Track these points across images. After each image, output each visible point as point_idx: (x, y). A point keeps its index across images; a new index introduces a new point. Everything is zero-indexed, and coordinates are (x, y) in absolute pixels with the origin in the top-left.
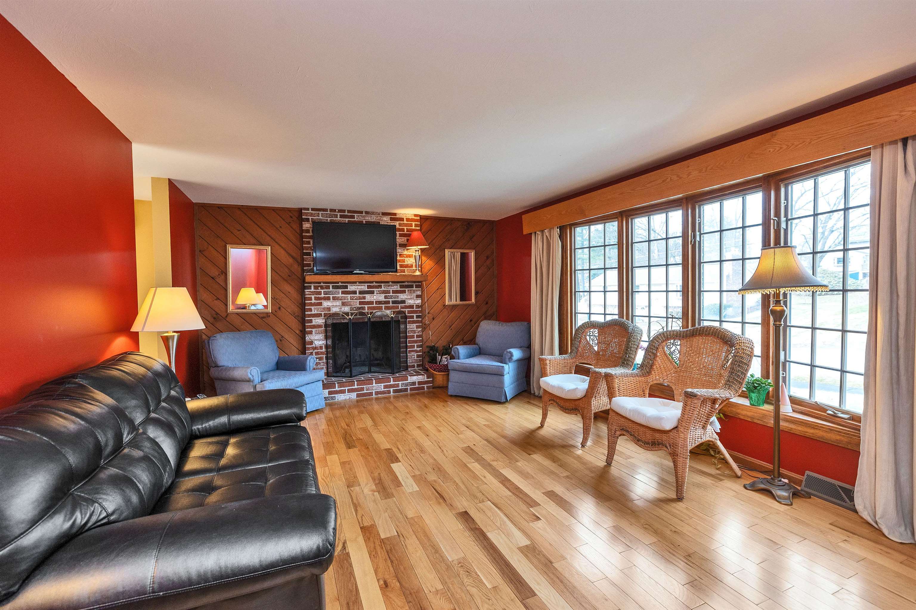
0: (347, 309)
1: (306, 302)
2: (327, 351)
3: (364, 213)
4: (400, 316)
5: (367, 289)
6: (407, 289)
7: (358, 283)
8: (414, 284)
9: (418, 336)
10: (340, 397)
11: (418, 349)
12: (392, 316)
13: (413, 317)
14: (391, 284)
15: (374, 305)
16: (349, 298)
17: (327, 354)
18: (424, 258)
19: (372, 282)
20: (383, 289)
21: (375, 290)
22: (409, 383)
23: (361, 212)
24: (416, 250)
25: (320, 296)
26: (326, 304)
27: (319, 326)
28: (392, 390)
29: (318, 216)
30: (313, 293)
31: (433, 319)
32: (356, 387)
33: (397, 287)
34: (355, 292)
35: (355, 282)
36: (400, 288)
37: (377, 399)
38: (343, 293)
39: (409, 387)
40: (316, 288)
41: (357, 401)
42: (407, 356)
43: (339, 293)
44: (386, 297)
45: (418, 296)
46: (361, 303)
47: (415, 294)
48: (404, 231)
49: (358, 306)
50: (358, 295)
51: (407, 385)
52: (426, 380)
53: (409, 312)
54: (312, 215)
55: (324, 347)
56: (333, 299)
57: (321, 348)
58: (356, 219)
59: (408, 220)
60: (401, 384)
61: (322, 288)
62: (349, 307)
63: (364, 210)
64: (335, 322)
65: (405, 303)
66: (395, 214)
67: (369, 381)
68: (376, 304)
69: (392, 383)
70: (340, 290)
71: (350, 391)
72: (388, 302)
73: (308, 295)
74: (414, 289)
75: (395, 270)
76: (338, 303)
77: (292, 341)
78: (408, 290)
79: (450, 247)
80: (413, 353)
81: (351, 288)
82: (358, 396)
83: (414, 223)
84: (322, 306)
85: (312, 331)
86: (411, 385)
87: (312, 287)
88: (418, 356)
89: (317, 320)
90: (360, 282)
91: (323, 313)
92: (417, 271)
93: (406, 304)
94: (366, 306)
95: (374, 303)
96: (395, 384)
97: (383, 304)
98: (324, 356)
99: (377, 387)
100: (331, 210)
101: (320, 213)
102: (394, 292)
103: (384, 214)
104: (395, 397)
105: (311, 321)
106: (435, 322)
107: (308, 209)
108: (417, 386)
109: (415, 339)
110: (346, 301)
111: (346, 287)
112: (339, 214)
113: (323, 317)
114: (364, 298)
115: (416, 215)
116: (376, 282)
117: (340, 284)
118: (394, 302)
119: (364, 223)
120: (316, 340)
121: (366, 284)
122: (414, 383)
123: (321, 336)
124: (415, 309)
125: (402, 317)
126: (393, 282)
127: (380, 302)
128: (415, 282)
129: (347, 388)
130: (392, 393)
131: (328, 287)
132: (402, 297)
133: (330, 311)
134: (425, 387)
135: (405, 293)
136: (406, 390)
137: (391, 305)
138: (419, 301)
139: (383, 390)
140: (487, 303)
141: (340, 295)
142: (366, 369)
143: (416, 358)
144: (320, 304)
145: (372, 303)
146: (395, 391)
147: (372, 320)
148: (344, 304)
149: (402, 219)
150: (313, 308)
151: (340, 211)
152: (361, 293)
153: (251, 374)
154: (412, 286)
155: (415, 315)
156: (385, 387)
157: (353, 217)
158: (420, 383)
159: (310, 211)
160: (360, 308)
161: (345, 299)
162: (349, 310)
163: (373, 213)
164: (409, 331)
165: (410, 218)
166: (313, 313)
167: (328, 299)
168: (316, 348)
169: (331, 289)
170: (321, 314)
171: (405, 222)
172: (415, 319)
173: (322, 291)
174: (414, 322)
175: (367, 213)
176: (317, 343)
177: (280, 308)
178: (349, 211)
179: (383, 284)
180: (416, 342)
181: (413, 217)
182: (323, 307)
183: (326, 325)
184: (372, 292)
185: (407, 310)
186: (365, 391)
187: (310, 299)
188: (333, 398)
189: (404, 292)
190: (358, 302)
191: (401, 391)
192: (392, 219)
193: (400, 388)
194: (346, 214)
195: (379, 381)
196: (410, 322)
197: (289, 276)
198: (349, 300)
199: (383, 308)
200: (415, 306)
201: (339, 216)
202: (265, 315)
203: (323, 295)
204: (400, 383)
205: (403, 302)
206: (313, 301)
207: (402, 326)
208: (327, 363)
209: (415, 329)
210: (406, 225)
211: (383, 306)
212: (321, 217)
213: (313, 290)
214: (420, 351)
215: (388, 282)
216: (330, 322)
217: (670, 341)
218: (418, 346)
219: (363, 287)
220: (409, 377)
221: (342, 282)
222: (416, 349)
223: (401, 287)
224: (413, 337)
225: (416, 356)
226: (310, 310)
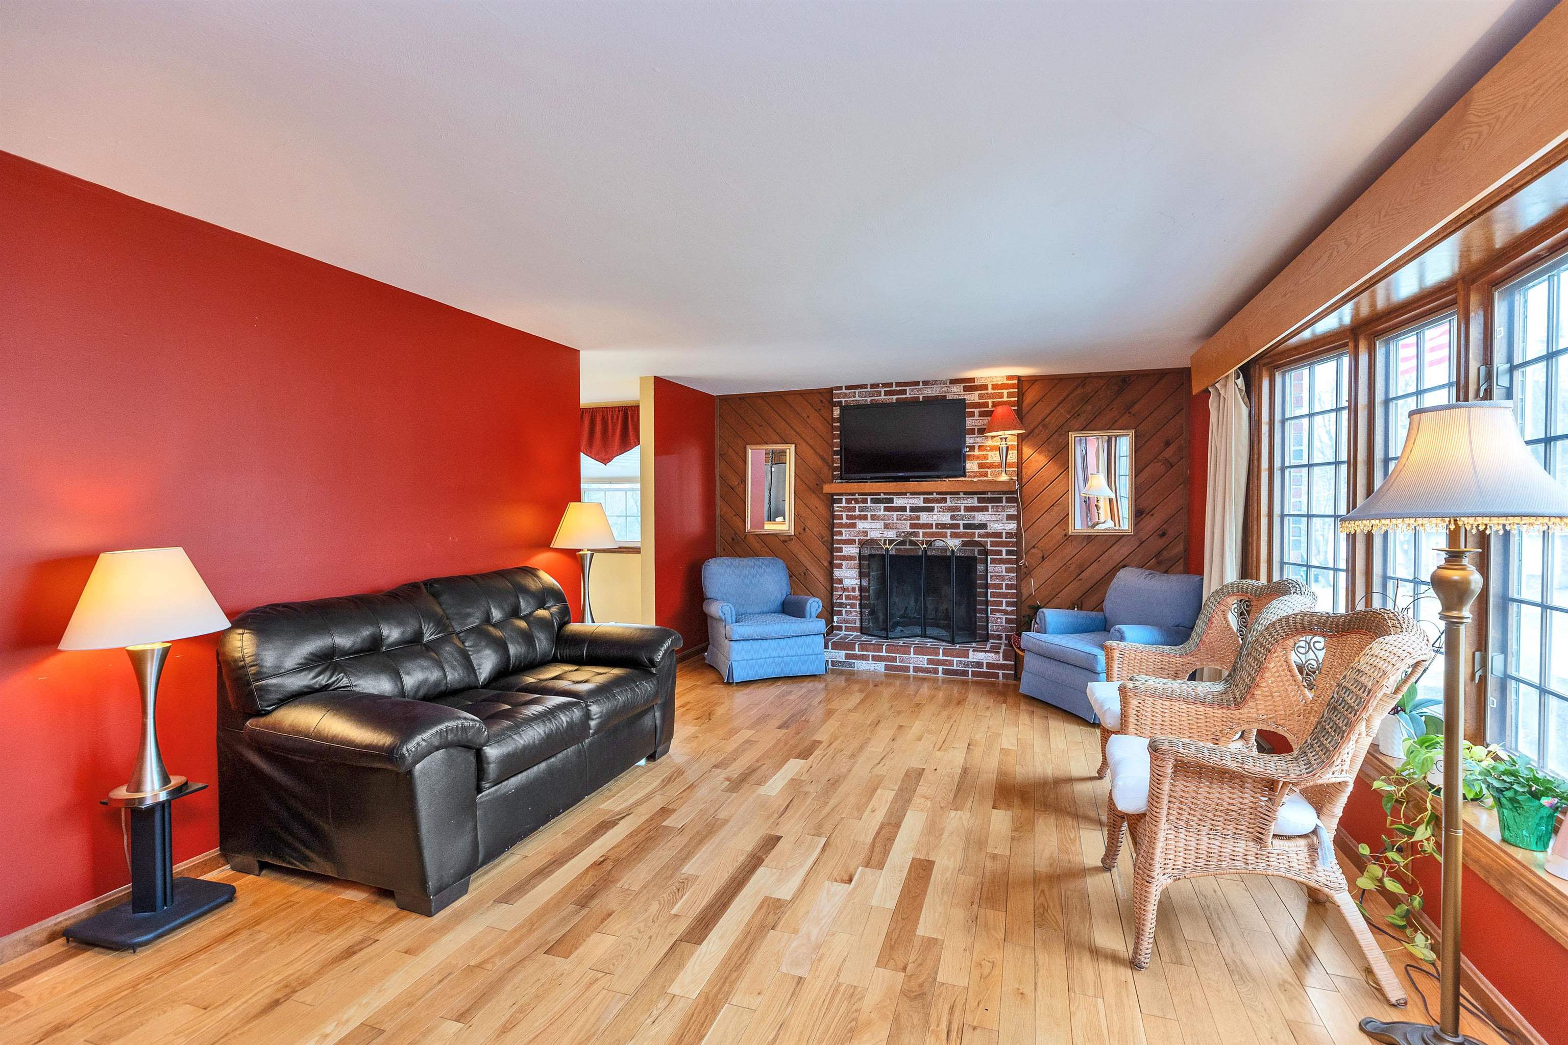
0: (891, 534)
1: (835, 521)
2: (861, 595)
3: (921, 383)
4: (976, 549)
5: (922, 504)
6: (990, 505)
7: (908, 494)
8: (1004, 497)
9: (1008, 587)
10: (861, 666)
11: (1010, 609)
13: (1000, 553)
14: (962, 495)
15: (934, 530)
16: (895, 517)
17: (861, 600)
18: (1027, 451)
19: (931, 493)
20: (949, 504)
21: (936, 505)
22: (971, 662)
23: (917, 383)
24: (1001, 439)
25: (853, 514)
26: (861, 525)
27: (851, 558)
28: (940, 668)
29: (854, 397)
30: (845, 509)
31: (1043, 558)
32: (884, 654)
33: (973, 502)
34: (903, 509)
35: (905, 494)
36: (979, 503)
37: (914, 677)
38: (886, 509)
39: (970, 670)
40: (848, 501)
41: (886, 676)
42: (987, 617)
43: (880, 510)
44: (952, 517)
45: (1009, 518)
46: (913, 526)
47: (1005, 513)
48: (988, 407)
49: (908, 530)
50: (908, 513)
51: (966, 665)
52: (1002, 662)
53: (993, 544)
54: (845, 396)
55: (857, 589)
56: (872, 519)
57: (853, 589)
58: (908, 395)
59: (995, 387)
60: (956, 663)
61: (857, 501)
62: (894, 531)
63: (920, 379)
64: (873, 552)
65: (986, 529)
66: (972, 380)
67: (905, 650)
68: (937, 527)
69: (941, 657)
70: (882, 506)
71: (875, 658)
72: (957, 526)
73: (838, 511)
74: (1004, 504)
75: (961, 473)
76: (879, 525)
77: (818, 576)
78: (993, 506)
79: (1081, 428)
80: (998, 615)
81: (898, 502)
82: (887, 668)
83: (1005, 392)
84: (855, 527)
85: (841, 564)
86: (973, 667)
87: (844, 501)
88: (1008, 621)
89: (849, 549)
90: (912, 494)
91: (857, 539)
92: (1003, 474)
93: (988, 530)
94: (921, 531)
95: (934, 527)
96: (947, 660)
97: (948, 528)
98: (858, 602)
99: (916, 660)
100: (872, 386)
101: (857, 391)
102: (967, 509)
103: (954, 382)
104: (943, 681)
105: (840, 550)
106: (1046, 564)
107: (840, 388)
108: (985, 669)
109: (1004, 590)
110: (890, 521)
111: (891, 501)
112: (883, 390)
113: (857, 545)
114: (918, 518)
115: (1009, 378)
116: (938, 493)
117: (882, 496)
118: (966, 526)
119: (921, 400)
120: (847, 577)
121: (922, 497)
122: (979, 664)
123: (855, 573)
124: (1004, 539)
125: (980, 552)
126: (965, 493)
127: (943, 526)
128: (1005, 493)
129: (871, 654)
130: (940, 674)
131: (865, 501)
132: (980, 517)
133: (867, 536)
134: (1001, 675)
135: (987, 510)
136: (965, 673)
137: (961, 530)
138: (1012, 526)
139: (926, 666)
140: (1163, 534)
141: (882, 513)
142: (918, 630)
143: (1004, 624)
144: (854, 525)
145: (930, 526)
146: (946, 672)
147: (929, 553)
148: (887, 526)
149: (985, 387)
150: (843, 530)
151: (885, 385)
152: (913, 509)
153: (722, 612)
154: (999, 500)
155: (1004, 550)
156: (930, 662)
157: (904, 392)
158: (989, 665)
159: (844, 390)
160: (911, 534)
161: (889, 519)
162: (895, 536)
163: (935, 383)
164: (991, 576)
165: (1000, 383)
166: (844, 537)
167: (865, 518)
168: (844, 589)
169: (869, 504)
170: (855, 540)
171: (990, 391)
172: (1004, 556)
173: (857, 506)
174: (1002, 561)
175: (926, 383)
176: (848, 583)
177: (804, 529)
178: (898, 384)
179: (948, 497)
180: (1004, 595)
181: (1005, 382)
182: (857, 529)
183: (861, 557)
184: (931, 510)
185: (989, 540)
186: (898, 663)
187: (841, 518)
188: (851, 665)
189: (985, 509)
190: (909, 524)
191: (955, 672)
192: (966, 389)
193: (955, 668)
194: (894, 388)
195: (920, 651)
196: (993, 561)
197: (817, 485)
198: (895, 521)
199: (949, 535)
200: (1004, 535)
201: (883, 394)
202: (787, 538)
203: (857, 513)
204: (955, 659)
205: (983, 526)
206: (845, 521)
207: (980, 567)
208: (861, 613)
209: (1004, 573)
210: (991, 396)
211: (949, 531)
212: (857, 398)
213: (844, 504)
214: (1012, 613)
215: (958, 493)
216: (866, 552)
218: (1008, 604)
219: (916, 501)
220: (971, 652)
221: (885, 494)
222: (1004, 607)
223: (980, 500)
224: (999, 586)
225: (1004, 621)
226: (840, 533)
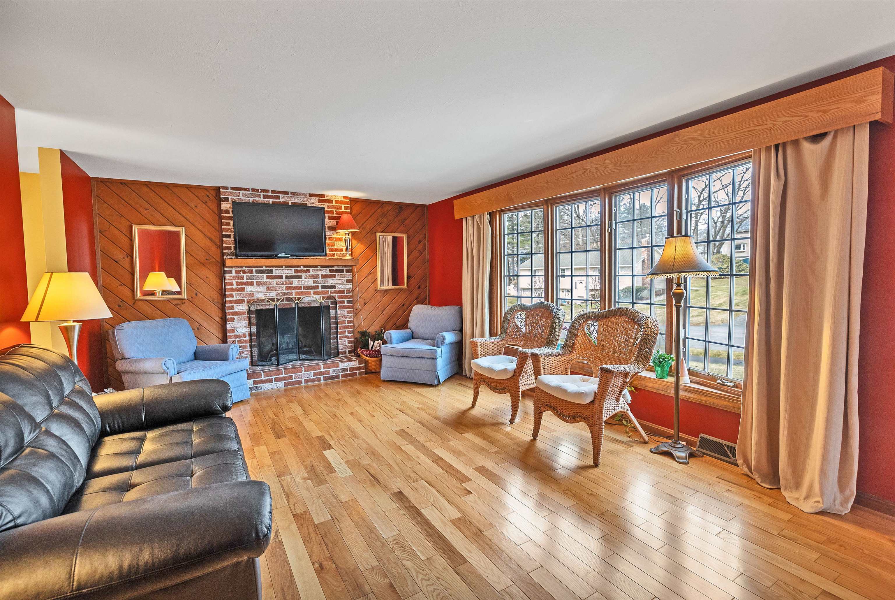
0: (272, 295)
1: (227, 287)
2: (251, 339)
3: (290, 193)
4: (330, 301)
5: (294, 274)
6: (336, 274)
7: (284, 267)
8: (345, 269)
9: (349, 322)
10: (266, 387)
11: (350, 335)
12: (322, 301)
13: (343, 302)
14: (319, 268)
15: (302, 290)
16: (275, 283)
17: (251, 342)
18: (354, 242)
19: (300, 267)
20: (311, 273)
21: (303, 274)
22: (341, 369)
23: (287, 193)
24: (346, 234)
25: (242, 281)
26: (249, 289)
27: (242, 313)
28: (322, 377)
29: (239, 196)
30: (234, 278)
31: (365, 304)
32: (284, 375)
33: (327, 272)
34: (281, 277)
35: (282, 267)
36: (330, 272)
37: (306, 387)
38: (268, 277)
39: (340, 374)
40: (237, 272)
41: (285, 390)
42: (338, 342)
43: (263, 278)
44: (314, 282)
45: (348, 281)
46: (287, 288)
47: (346, 279)
48: (333, 214)
49: (285, 291)
50: (284, 280)
51: (338, 372)
52: (358, 366)
53: (340, 297)
54: (231, 194)
55: (247, 335)
56: (257, 285)
57: (244, 336)
58: (280, 200)
59: (337, 202)
60: (332, 371)
61: (244, 272)
62: (275, 292)
63: (290, 190)
64: (259, 308)
65: (335, 288)
66: (323, 196)
67: (297, 369)
68: (304, 289)
69: (322, 370)
70: (265, 275)
71: (276, 380)
72: (317, 287)
73: (229, 279)
74: (345, 273)
75: (324, 254)
76: (263, 288)
77: (211, 329)
78: (338, 275)
79: (381, 231)
80: (344, 339)
81: (277, 272)
82: (286, 384)
83: (343, 206)
84: (244, 291)
85: (234, 318)
86: (342, 372)
87: (234, 272)
88: (350, 342)
89: (239, 307)
90: (286, 267)
91: (246, 299)
92: (348, 255)
93: (336, 289)
94: (293, 291)
95: (302, 288)
96: (326, 371)
97: (312, 289)
98: (248, 344)
99: (306, 375)
100: (253, 190)
101: (241, 192)
102: (324, 276)
103: (311, 195)
104: (325, 385)
105: (232, 308)
106: (367, 306)
107: (227, 188)
108: (349, 372)
109: (346, 324)
110: (271, 286)
111: (272, 271)
112: (262, 194)
113: (246, 303)
114: (291, 283)
115: (345, 198)
116: (304, 266)
117: (264, 268)
118: (323, 287)
119: (290, 204)
120: (238, 327)
121: (293, 269)
122: (345, 370)
123: (245, 323)
124: (345, 294)
125: (332, 303)
126: (322, 266)
127: (308, 287)
128: (345, 266)
129: (274, 377)
130: (322, 381)
131: (252, 272)
132: (331, 281)
133: (253, 296)
134: (358, 373)
135: (335, 277)
136: (337, 377)
137: (320, 289)
138: (349, 286)
139: (313, 377)
140: (419, 288)
141: (265, 280)
142: (295, 356)
143: (347, 344)
144: (243, 290)
145: (299, 288)
146: (326, 379)
147: (300, 306)
148: (268, 289)
149: (331, 201)
150: (234, 293)
151: (263, 191)
152: (287, 277)
153: (165, 366)
154: (342, 271)
155: (346, 300)
156: (315, 374)
157: (278, 198)
158: (351, 369)
159: (230, 190)
160: (287, 294)
161: (270, 284)
162: (275, 295)
163: (299, 194)
164: (339, 316)
165: (340, 200)
166: (235, 298)
167: (252, 284)
168: (238, 336)
169: (255, 274)
170: (244, 301)
171: (334, 204)
172: (346, 304)
173: (245, 275)
174: (345, 307)
175: (293, 193)
176: (240, 331)
177: (196, 294)
178: (273, 192)
179: (311, 269)
180: (347, 327)
181: (343, 200)
182: (246, 292)
183: (250, 312)
184: (300, 277)
185: (337, 295)
186: (294, 380)
187: (232, 284)
188: (258, 388)
189: (334, 276)
190: (285, 287)
191: (331, 378)
192: (320, 201)
193: (331, 375)
194: (270, 194)
195: (308, 369)
196: (341, 307)
197: (207, 260)
198: (275, 285)
199: (312, 293)
200: (345, 291)
201: (262, 196)
202: (178, 302)
203: (245, 280)
204: (331, 369)
205: (333, 287)
206: (235, 286)
207: (332, 312)
208: (251, 352)
209: (346, 314)
210: (335, 207)
211: (312, 291)
212: (241, 197)
213: (234, 274)
214: (351, 337)
215: (317, 266)
216: (254, 308)
217: (589, 322)
218: (349, 332)
219: (289, 272)
220: (340, 364)
221: (267, 267)
222: (347, 334)
223: (331, 271)
224: (344, 322)
225: (347, 342)
226: (232, 296)
